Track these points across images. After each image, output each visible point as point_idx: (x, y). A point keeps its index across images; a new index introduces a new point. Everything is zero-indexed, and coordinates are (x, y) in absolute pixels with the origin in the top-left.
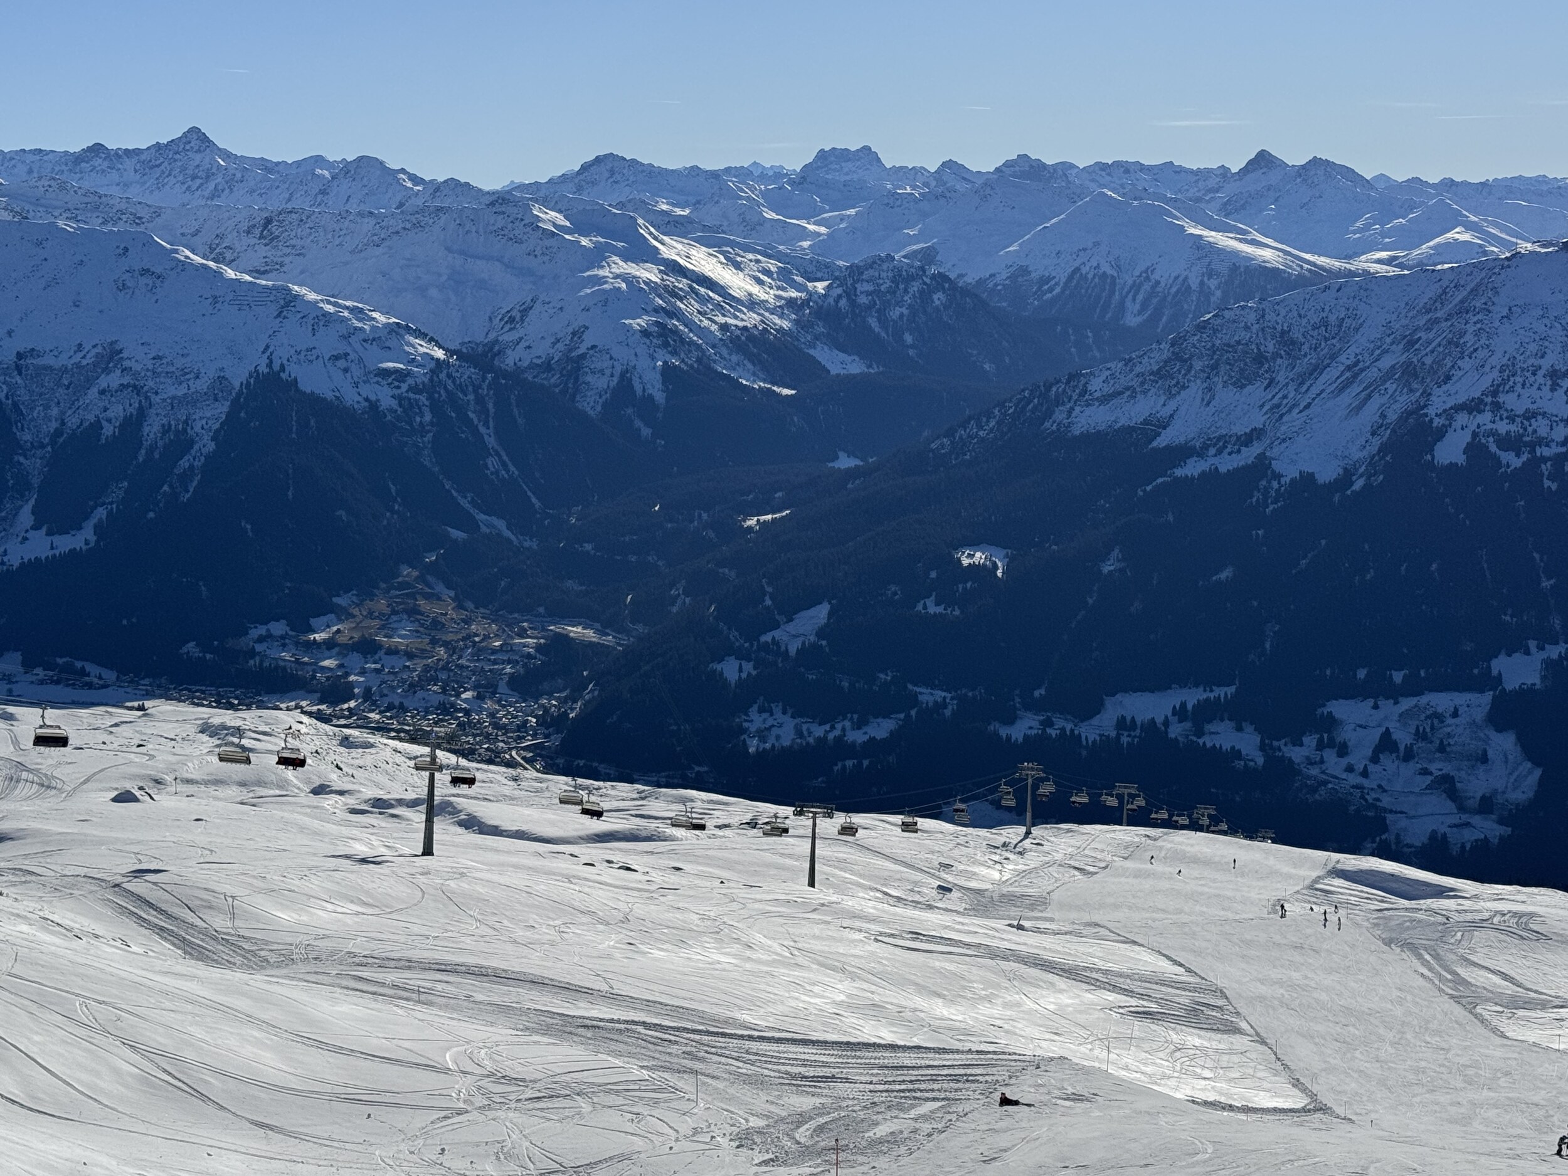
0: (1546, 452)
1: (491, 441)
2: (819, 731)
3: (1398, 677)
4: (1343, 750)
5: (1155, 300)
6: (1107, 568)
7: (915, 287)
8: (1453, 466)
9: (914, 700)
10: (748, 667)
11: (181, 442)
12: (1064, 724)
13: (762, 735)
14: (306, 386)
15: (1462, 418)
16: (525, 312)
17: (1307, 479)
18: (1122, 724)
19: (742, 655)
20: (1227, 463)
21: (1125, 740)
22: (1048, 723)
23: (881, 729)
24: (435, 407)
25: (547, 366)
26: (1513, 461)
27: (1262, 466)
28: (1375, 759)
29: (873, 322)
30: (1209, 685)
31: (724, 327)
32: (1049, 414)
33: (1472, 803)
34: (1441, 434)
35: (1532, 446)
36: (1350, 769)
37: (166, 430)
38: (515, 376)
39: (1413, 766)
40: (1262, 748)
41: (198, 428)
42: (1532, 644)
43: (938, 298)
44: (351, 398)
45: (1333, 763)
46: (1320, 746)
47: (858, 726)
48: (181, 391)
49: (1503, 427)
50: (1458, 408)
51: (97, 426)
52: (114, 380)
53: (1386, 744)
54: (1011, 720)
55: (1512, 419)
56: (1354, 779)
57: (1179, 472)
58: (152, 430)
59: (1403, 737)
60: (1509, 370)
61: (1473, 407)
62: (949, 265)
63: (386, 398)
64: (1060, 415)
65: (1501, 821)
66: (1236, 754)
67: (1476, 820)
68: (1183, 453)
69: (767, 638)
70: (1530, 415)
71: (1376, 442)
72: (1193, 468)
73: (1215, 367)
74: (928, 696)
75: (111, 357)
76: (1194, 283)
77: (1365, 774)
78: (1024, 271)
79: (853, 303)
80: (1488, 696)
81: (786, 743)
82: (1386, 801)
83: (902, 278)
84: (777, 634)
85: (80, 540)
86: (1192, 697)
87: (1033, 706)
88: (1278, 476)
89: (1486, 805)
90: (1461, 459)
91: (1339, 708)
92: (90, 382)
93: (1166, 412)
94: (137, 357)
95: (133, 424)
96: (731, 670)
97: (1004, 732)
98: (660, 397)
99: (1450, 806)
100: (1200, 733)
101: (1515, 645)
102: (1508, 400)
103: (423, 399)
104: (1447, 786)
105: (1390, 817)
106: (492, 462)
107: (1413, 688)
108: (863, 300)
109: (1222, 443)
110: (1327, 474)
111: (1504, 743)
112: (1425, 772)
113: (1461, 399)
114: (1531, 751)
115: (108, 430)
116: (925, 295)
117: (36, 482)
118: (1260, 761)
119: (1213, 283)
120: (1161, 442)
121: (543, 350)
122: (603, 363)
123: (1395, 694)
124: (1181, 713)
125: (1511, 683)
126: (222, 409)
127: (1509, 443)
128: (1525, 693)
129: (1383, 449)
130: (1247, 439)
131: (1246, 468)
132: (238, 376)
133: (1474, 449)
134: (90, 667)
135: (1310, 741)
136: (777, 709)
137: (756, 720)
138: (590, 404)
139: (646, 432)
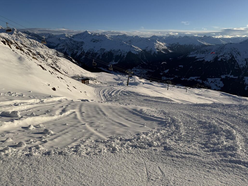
0: (227, 60)
1: (145, 57)
2: (167, 79)
3: (213, 77)
4: (208, 82)
5: (196, 47)
6: (191, 67)
7: (177, 45)
8: (219, 61)
9: (175, 77)
10: (162, 74)
11: (124, 56)
12: (186, 79)
13: (163, 79)
14: (132, 52)
15: (221, 57)
16: (148, 47)
17: (207, 61)
18: (191, 79)
19: (162, 73)
20: (201, 60)
21: (191, 80)
22: (185, 79)
23: (172, 79)
24: (141, 54)
25: (149, 51)
26: (224, 60)
27: (204, 60)
28: (211, 83)
29: (174, 48)
30: (198, 77)
31: (162, 48)
32: (187, 55)
33: (218, 87)
34: (219, 58)
35: (226, 59)
36: (209, 83)
37: (123, 55)
38: (147, 52)
39: (214, 83)
40: (202, 81)
41: (125, 55)
42: (224, 75)
43: (179, 46)
44: (135, 53)
45: (207, 83)
46: (206, 82)
47: (170, 78)
48: (124, 53)
49: (224, 58)
50: (220, 56)
51: (118, 55)
52: (119, 52)
53: (212, 82)
54: (182, 78)
55: (225, 57)
56: (209, 84)
57: (197, 60)
58: (122, 55)
59: (213, 81)
60: (225, 53)
61: (222, 56)
62: (180, 44)
63: (138, 54)
64: (188, 56)
65: (220, 88)
66: (200, 82)
67: (218, 88)
68: (198, 59)
69: (164, 72)
70: (226, 57)
71: (213, 59)
72: (198, 60)
73: (201, 52)
74: (176, 76)
75: (119, 50)
76: (199, 46)
77: (210, 84)
78: (185, 44)
79: (172, 47)
80: (220, 79)
81: (165, 79)
82: (211, 86)
83: (176, 45)
84: (165, 71)
85: (117, 63)
86: (197, 77)
87: (184, 77)
88: (205, 61)
89: (219, 87)
90: (220, 60)
91: (208, 79)
92: (118, 52)
93: (196, 56)
94: (121, 50)
95: (121, 55)
96: (161, 74)
97: (182, 79)
98: (157, 54)
99: (217, 87)
100: (197, 80)
101: (223, 75)
102: (224, 56)
103: (140, 53)
104: (216, 85)
105: (212, 88)
106: (145, 58)
107: (214, 78)
108: (173, 46)
109: (201, 58)
110: (209, 61)
111: (222, 82)
112: (215, 84)
113: (221, 55)
114: (223, 83)
115: (119, 55)
116: (178, 46)
117: (114, 59)
118: (202, 82)
119: (200, 46)
120: (196, 58)
121: (149, 50)
122: (153, 51)
123: (213, 78)
124: (196, 79)
125: (222, 78)
126: (127, 54)
127: (224, 59)
128: (223, 79)
129: (214, 59)
130: (203, 58)
131: (203, 60)
132: (128, 52)
133: (221, 59)
134: (118, 72)
135: (206, 81)
136: (164, 77)
137: (163, 77)
138: (152, 54)
139: (156, 56)
